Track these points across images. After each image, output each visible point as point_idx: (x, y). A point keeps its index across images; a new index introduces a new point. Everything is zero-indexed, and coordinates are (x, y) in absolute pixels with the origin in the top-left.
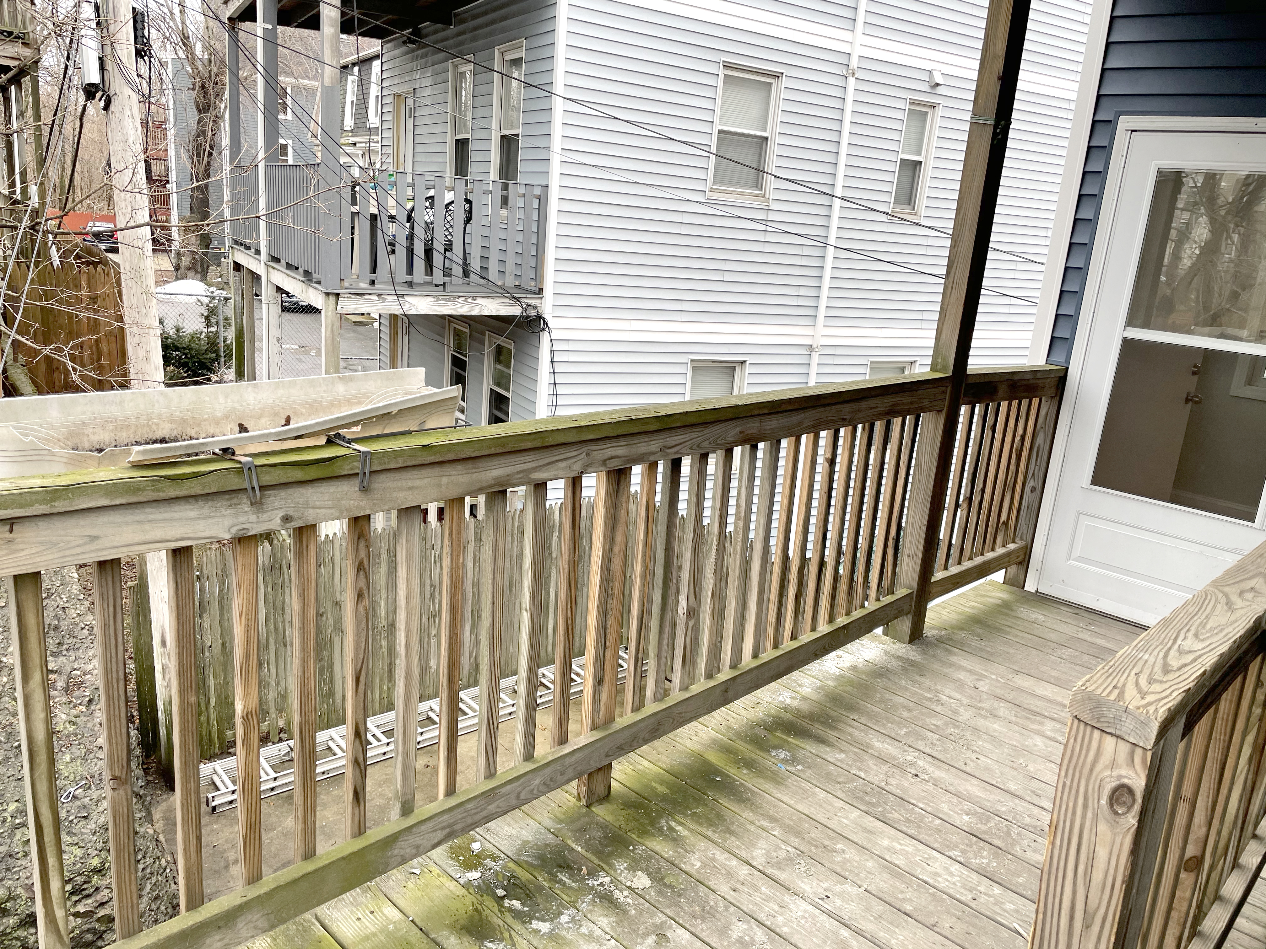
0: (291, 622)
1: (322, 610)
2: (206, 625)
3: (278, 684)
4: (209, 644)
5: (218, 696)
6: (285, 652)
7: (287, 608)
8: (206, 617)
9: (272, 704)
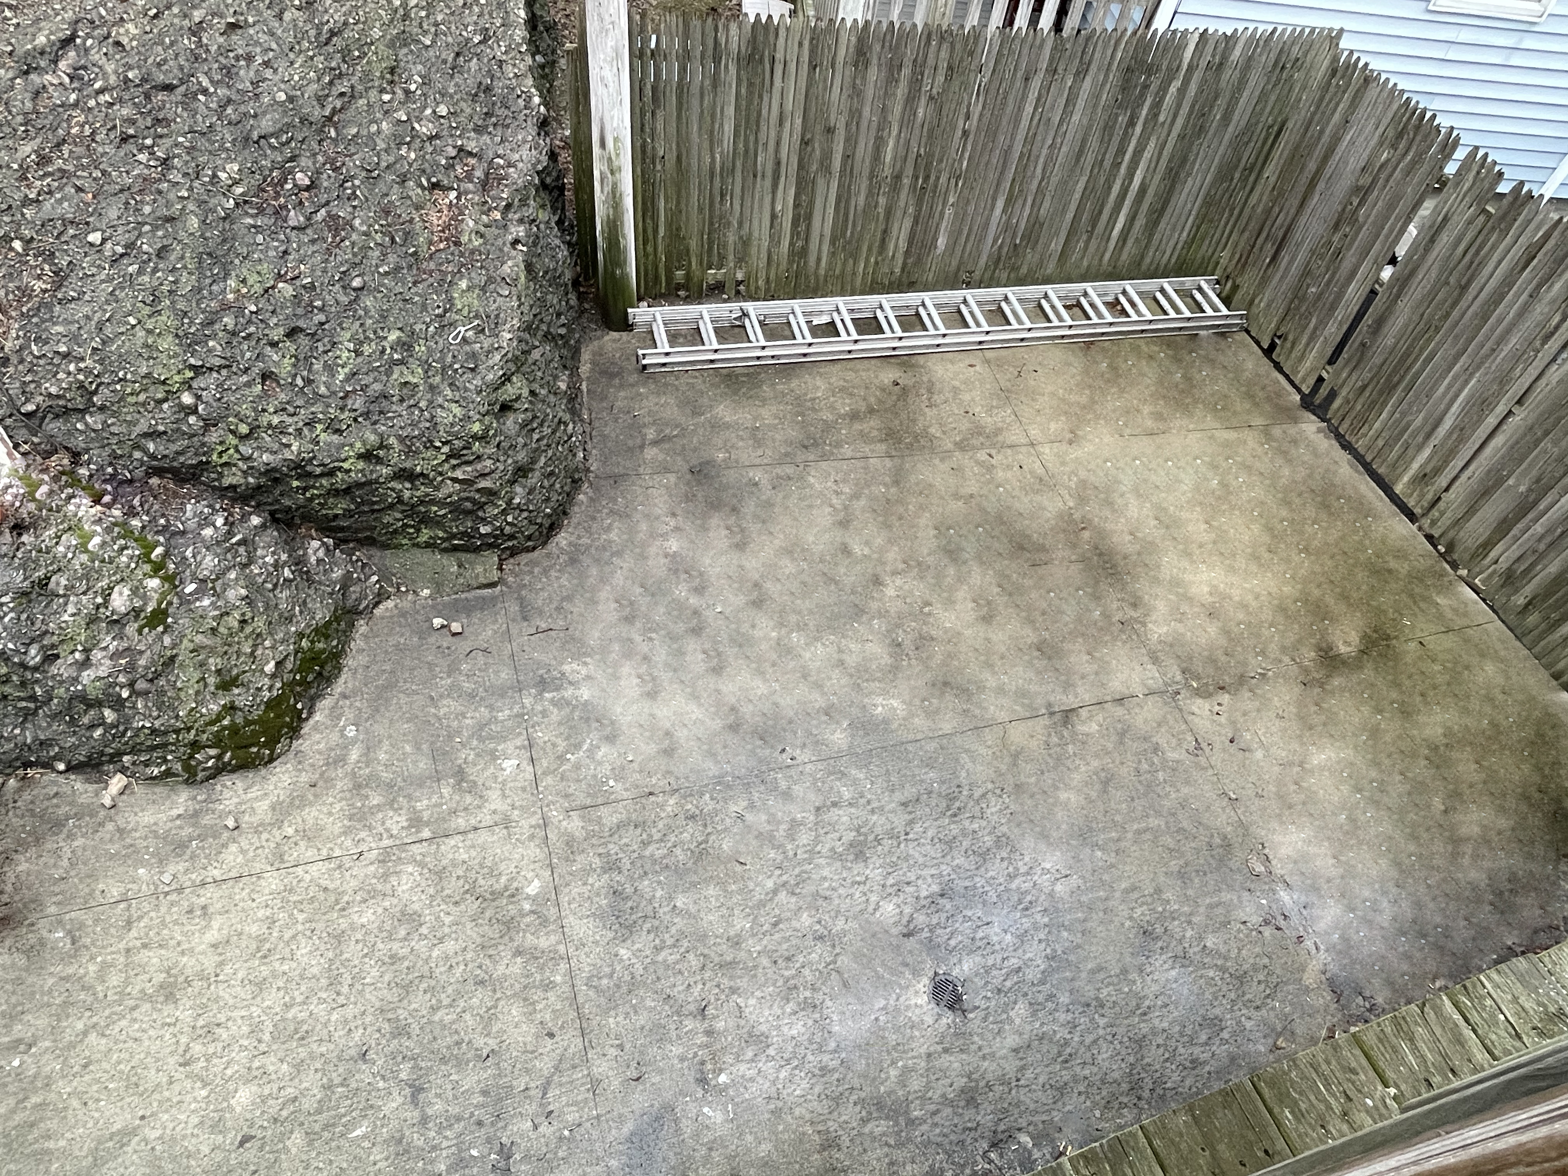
0: (766, 144)
1: (809, 136)
2: (660, 126)
3: (741, 224)
4: (661, 153)
5: (669, 225)
6: (754, 183)
7: (763, 123)
8: (660, 114)
9: (731, 248)
